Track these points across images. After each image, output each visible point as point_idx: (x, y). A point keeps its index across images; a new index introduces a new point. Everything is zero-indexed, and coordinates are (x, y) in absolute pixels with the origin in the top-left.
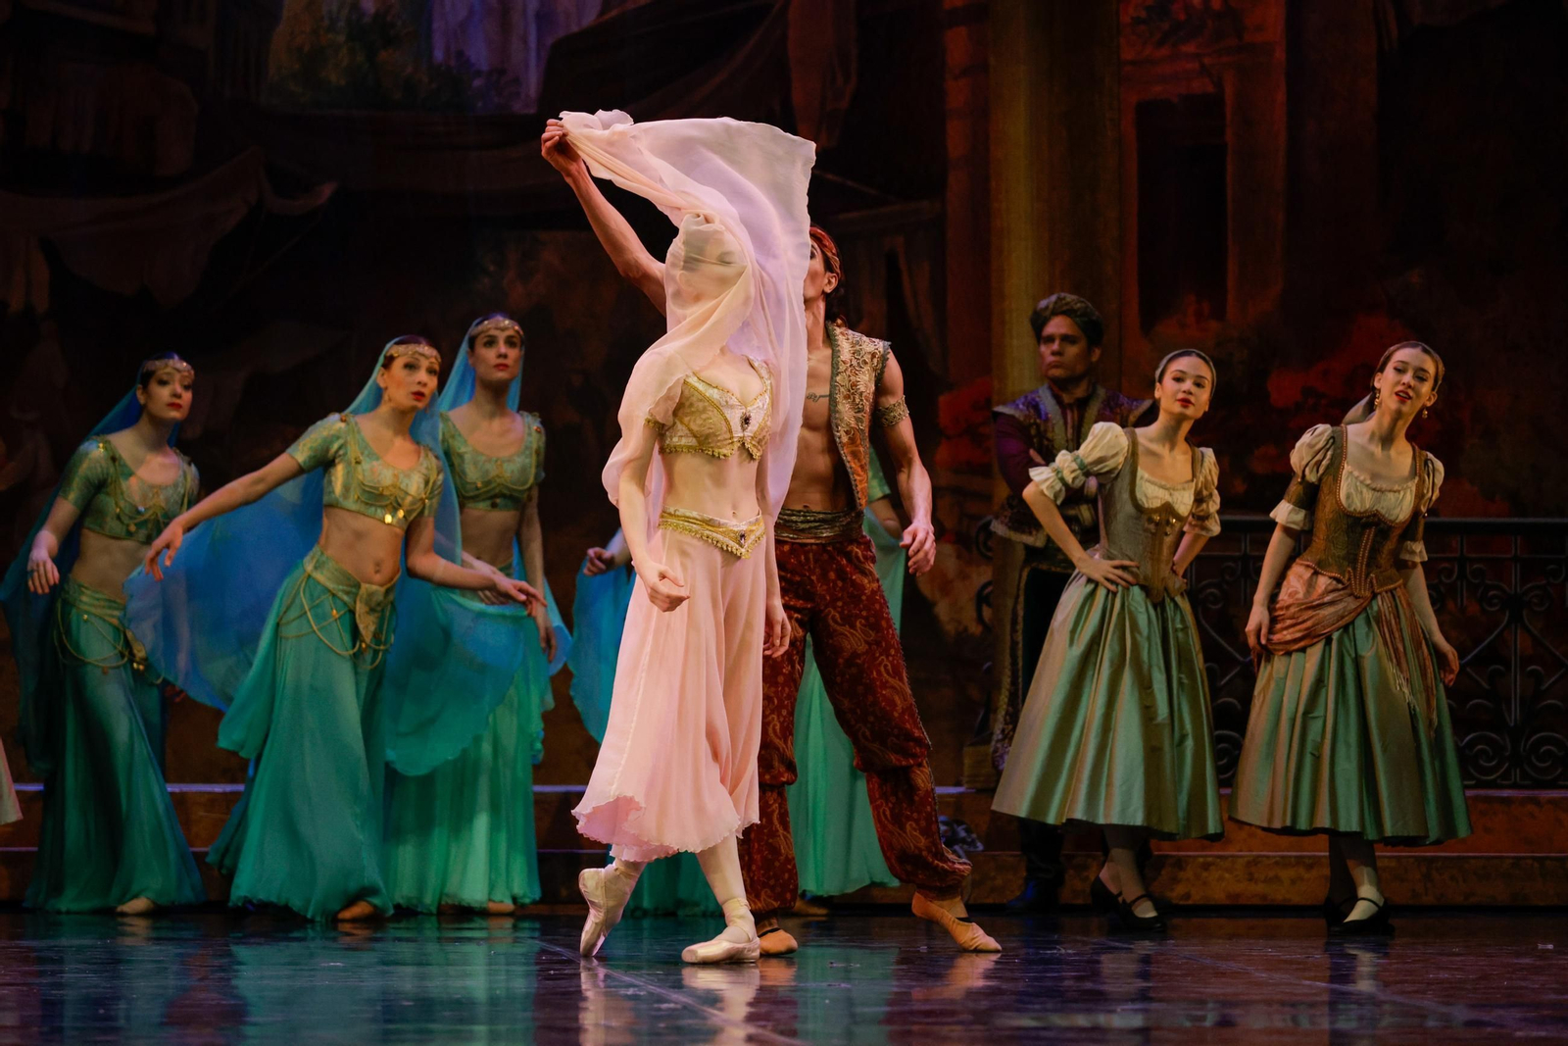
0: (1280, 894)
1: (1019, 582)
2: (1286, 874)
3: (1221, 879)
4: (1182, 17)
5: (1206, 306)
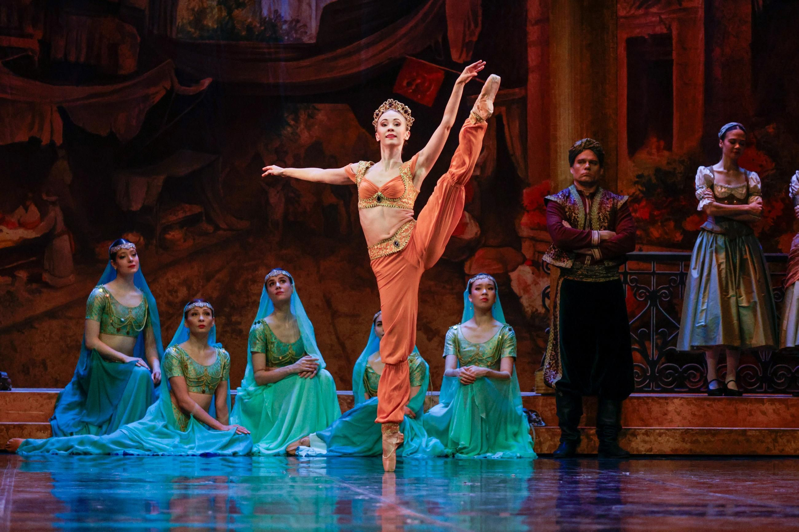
0: (699, 448)
1: (557, 286)
2: (702, 439)
3: (668, 441)
5: (662, 144)
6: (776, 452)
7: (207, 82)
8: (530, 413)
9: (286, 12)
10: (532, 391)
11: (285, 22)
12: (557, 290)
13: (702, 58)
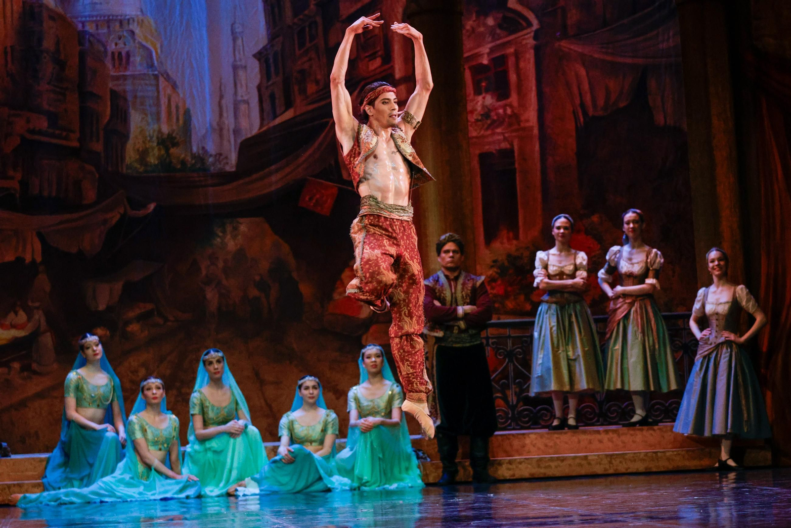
0: (550, 472)
1: (433, 351)
2: (553, 464)
3: (527, 468)
4: (495, 118)
5: (511, 235)
6: (611, 471)
7: (152, 206)
8: (418, 452)
9: (211, 148)
10: (419, 434)
11: (211, 156)
12: (433, 354)
13: (538, 165)
